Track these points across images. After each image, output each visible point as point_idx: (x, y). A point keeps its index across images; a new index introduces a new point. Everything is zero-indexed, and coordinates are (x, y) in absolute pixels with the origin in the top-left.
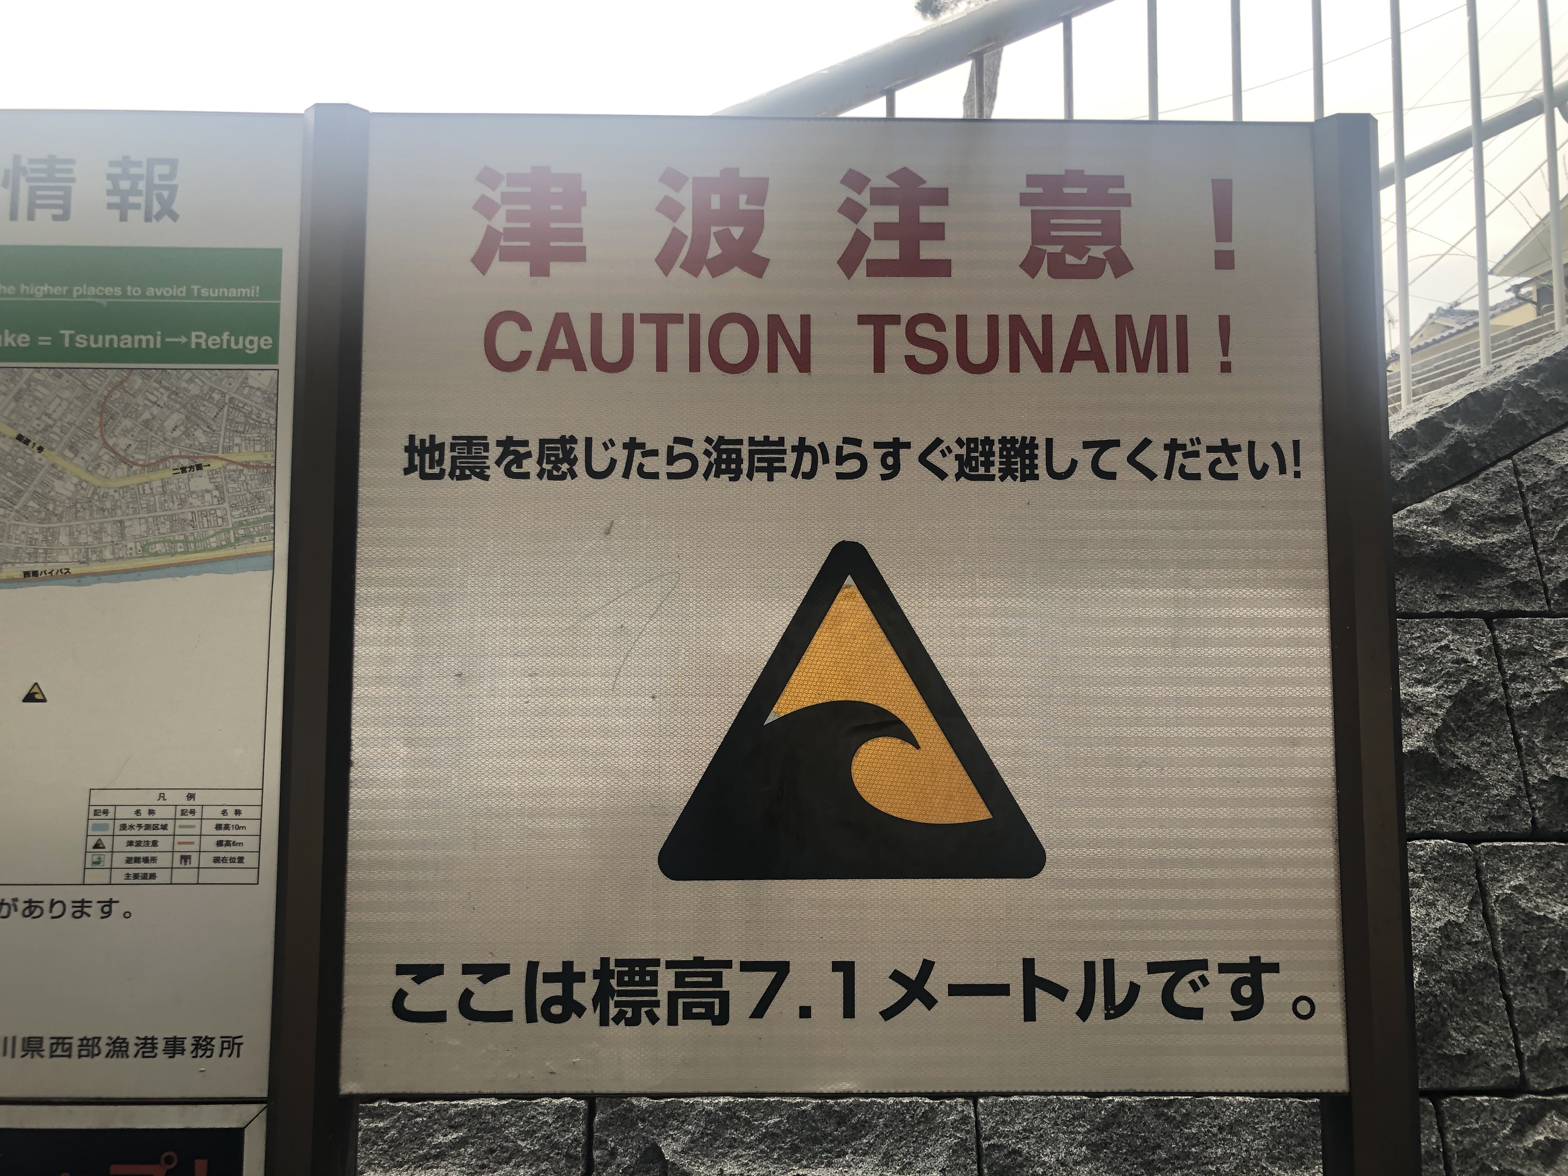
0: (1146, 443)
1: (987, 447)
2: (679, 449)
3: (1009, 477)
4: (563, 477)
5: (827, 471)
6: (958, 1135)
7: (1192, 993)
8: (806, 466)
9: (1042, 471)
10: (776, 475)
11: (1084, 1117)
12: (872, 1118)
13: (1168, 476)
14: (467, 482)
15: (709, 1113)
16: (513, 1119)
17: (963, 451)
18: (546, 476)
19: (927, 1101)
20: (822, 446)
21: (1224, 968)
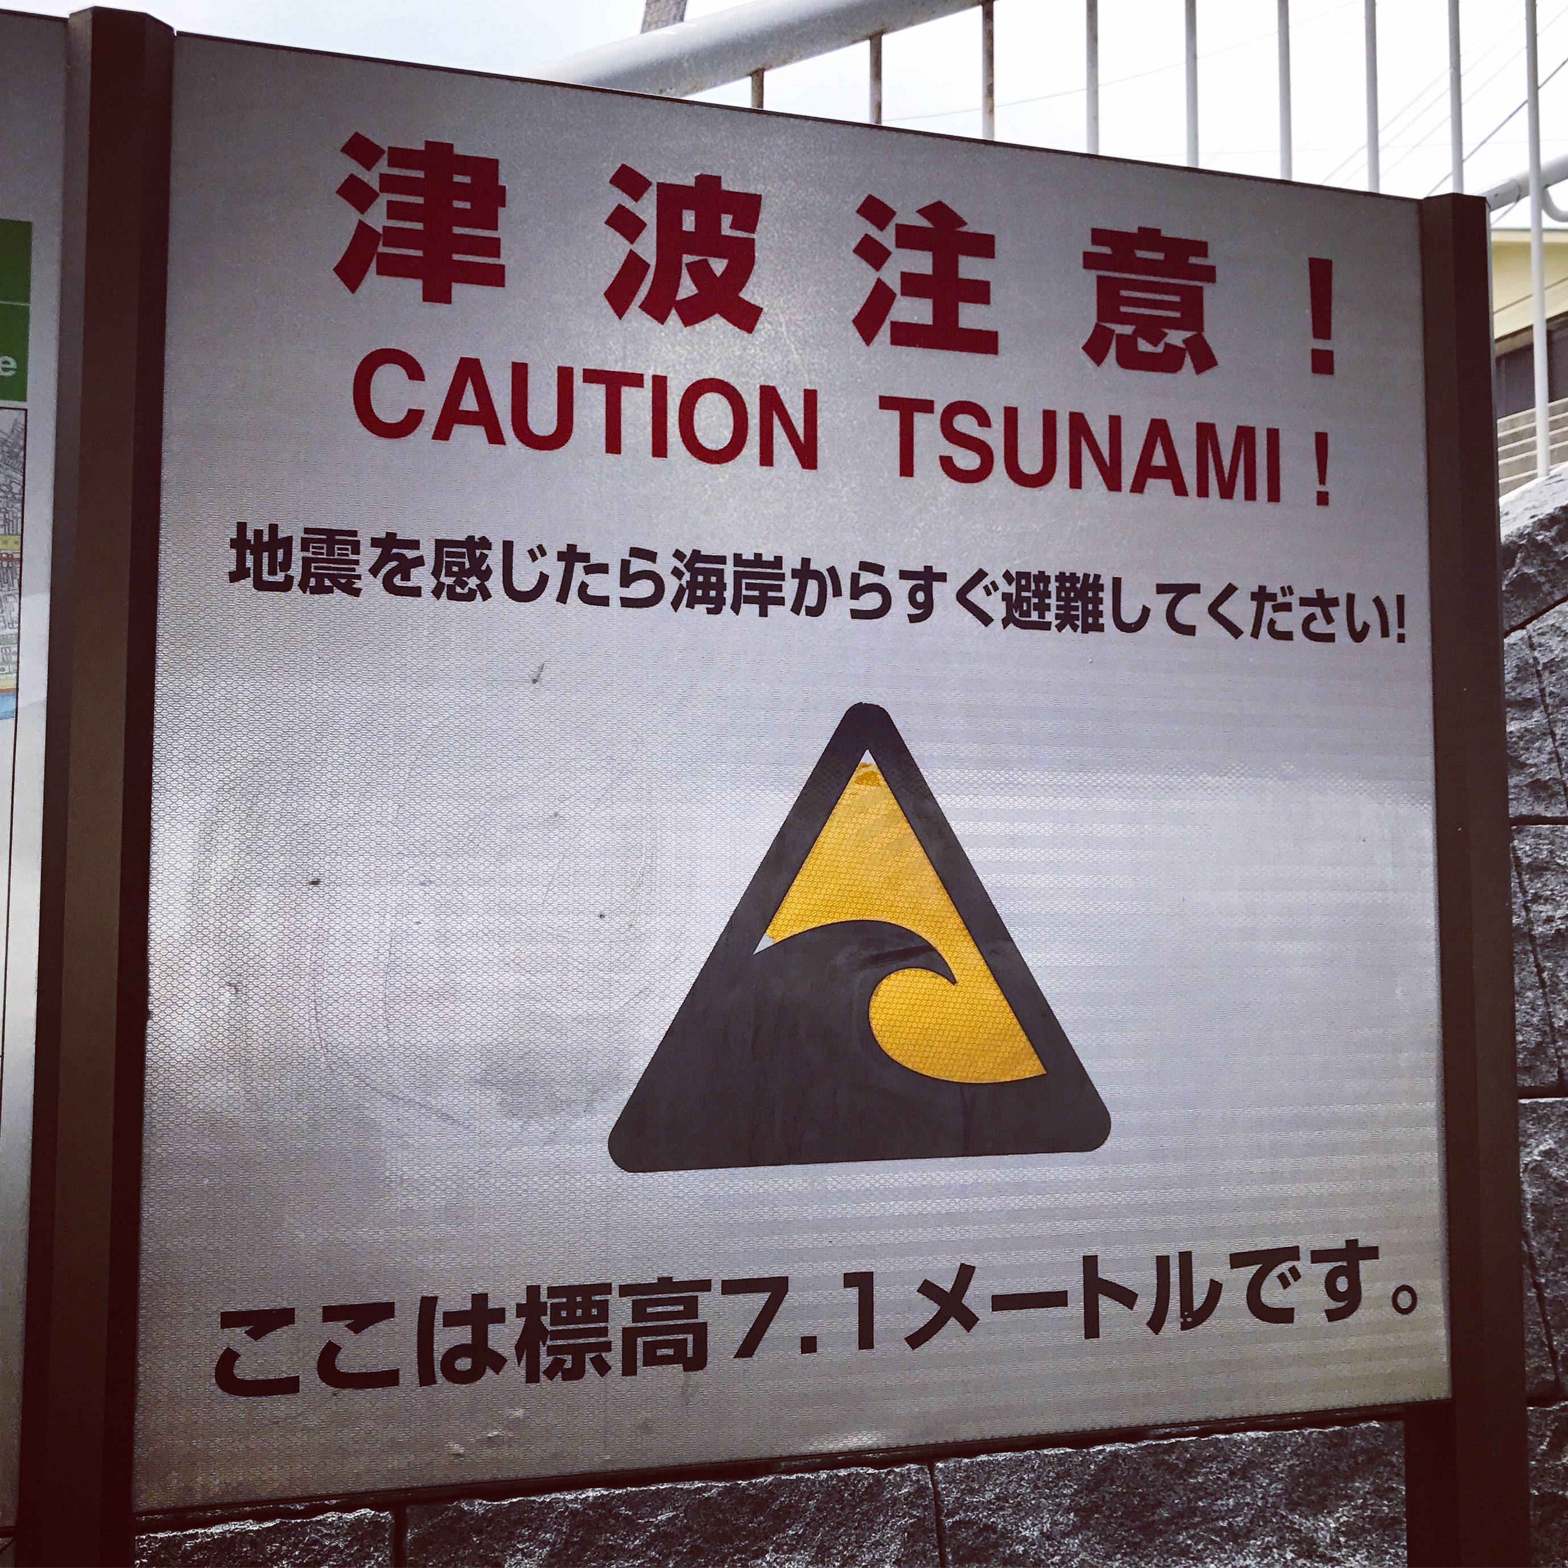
0: (1230, 590)
1: (1042, 585)
2: (638, 565)
3: (1068, 626)
4: (470, 597)
5: (839, 607)
6: (915, 1513)
7: (1281, 1289)
8: (811, 599)
9: (1107, 620)
10: (771, 608)
11: (1069, 1475)
12: (799, 1501)
13: (1255, 634)
14: (327, 597)
15: (574, 1513)
16: (284, 1548)
17: (1012, 589)
18: (444, 594)
19: (871, 1471)
20: (832, 571)
21: (1318, 1256)
